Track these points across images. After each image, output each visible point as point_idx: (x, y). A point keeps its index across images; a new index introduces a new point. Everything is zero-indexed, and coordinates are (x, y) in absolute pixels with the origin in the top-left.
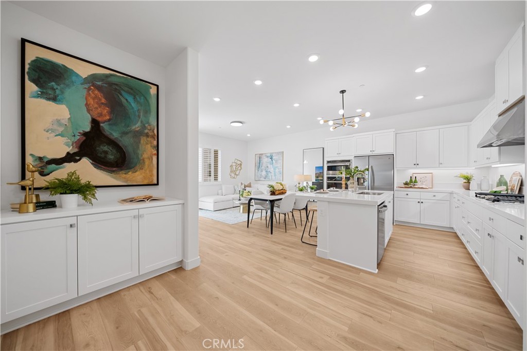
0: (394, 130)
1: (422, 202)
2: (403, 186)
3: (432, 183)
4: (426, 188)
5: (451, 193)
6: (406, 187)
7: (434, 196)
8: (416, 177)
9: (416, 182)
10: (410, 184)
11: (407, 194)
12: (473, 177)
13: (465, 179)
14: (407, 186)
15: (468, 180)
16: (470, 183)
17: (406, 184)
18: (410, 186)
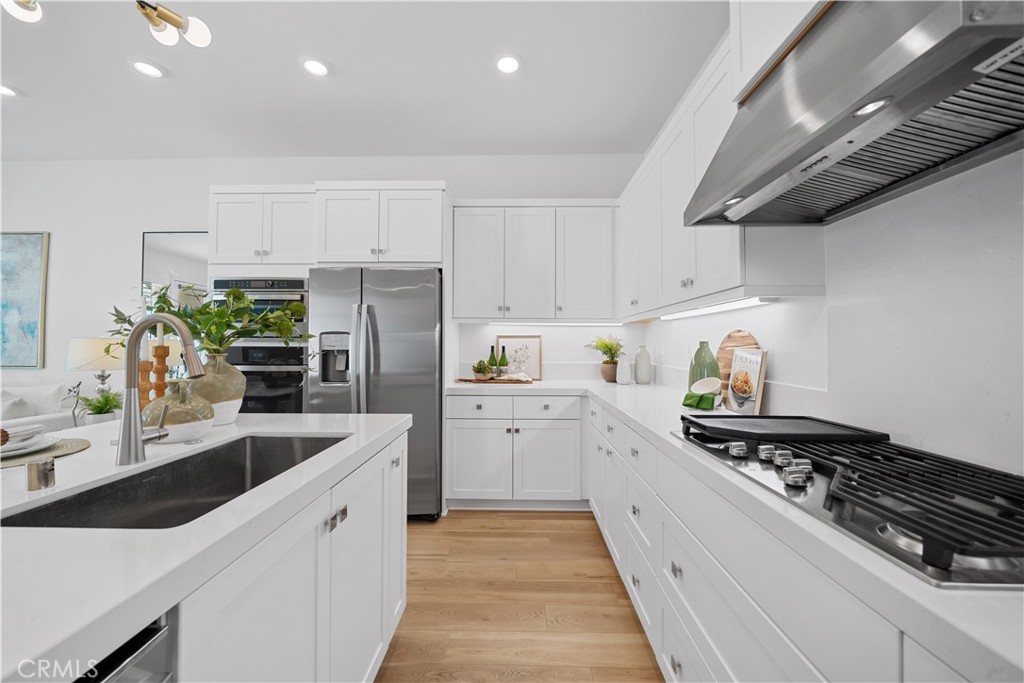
0: (442, 184)
1: (517, 431)
2: (472, 376)
3: (541, 364)
4: (527, 382)
5: (584, 397)
6: (479, 381)
7: (546, 407)
8: (503, 348)
9: (504, 362)
10: (490, 370)
11: (479, 407)
12: (621, 347)
13: (605, 353)
14: (481, 376)
15: (611, 353)
16: (615, 363)
17: (480, 369)
18: (489, 376)
